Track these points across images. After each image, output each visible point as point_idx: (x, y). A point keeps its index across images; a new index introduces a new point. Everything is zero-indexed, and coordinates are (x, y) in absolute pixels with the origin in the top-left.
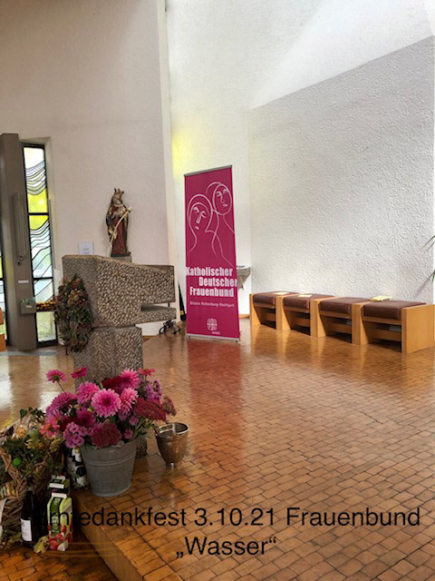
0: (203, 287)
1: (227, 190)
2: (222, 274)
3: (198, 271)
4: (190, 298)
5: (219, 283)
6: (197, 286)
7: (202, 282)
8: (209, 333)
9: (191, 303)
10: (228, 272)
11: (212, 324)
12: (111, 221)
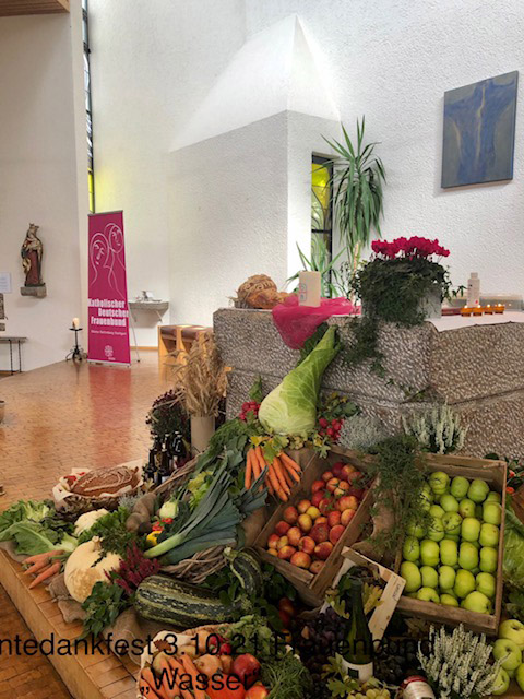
0: (102, 317)
1: (119, 231)
2: (116, 306)
3: (97, 303)
4: (92, 327)
5: (115, 313)
6: (97, 316)
7: (101, 313)
8: (107, 359)
9: (93, 331)
10: (121, 304)
11: (109, 351)
12: (26, 253)
